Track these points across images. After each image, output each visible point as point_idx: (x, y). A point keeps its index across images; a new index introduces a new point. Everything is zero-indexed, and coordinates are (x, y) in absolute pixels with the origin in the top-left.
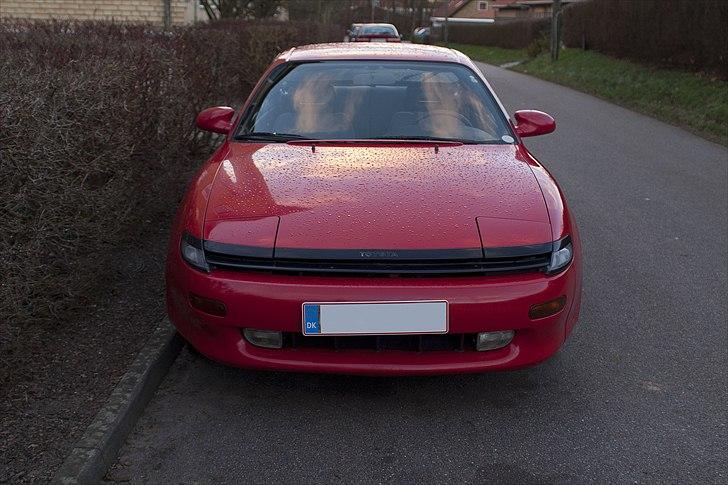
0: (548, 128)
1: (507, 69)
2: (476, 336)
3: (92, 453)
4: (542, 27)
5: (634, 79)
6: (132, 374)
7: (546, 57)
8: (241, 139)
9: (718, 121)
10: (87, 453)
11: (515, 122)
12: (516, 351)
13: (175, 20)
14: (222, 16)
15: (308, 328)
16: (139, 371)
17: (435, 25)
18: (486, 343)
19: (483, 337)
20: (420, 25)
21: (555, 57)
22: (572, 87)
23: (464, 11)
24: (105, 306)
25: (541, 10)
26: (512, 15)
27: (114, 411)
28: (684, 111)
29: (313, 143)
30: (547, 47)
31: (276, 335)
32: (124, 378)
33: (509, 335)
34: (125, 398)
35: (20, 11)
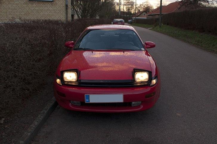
0: (153, 46)
1: (149, 29)
2: (131, 103)
3: (29, 134)
4: (158, 19)
5: (179, 32)
6: (44, 111)
7: (158, 27)
8: (75, 49)
9: (198, 42)
10: (28, 134)
11: (145, 45)
12: (142, 107)
13: (69, 19)
14: (82, 18)
15: (86, 101)
16: (46, 110)
17: (133, 19)
18: (134, 104)
19: (133, 103)
20: (130, 19)
21: (160, 27)
22: (164, 34)
23: (140, 16)
24: (41, 92)
25: (158, 16)
26: (151, 17)
27: (37, 122)
28: (190, 40)
29: (92, 51)
30: (159, 24)
31: (79, 102)
32: (42, 112)
33: (140, 102)
34: (41, 118)
35: (32, 17)
